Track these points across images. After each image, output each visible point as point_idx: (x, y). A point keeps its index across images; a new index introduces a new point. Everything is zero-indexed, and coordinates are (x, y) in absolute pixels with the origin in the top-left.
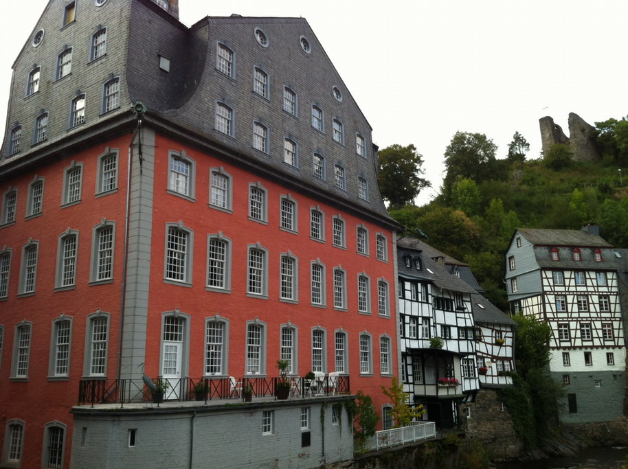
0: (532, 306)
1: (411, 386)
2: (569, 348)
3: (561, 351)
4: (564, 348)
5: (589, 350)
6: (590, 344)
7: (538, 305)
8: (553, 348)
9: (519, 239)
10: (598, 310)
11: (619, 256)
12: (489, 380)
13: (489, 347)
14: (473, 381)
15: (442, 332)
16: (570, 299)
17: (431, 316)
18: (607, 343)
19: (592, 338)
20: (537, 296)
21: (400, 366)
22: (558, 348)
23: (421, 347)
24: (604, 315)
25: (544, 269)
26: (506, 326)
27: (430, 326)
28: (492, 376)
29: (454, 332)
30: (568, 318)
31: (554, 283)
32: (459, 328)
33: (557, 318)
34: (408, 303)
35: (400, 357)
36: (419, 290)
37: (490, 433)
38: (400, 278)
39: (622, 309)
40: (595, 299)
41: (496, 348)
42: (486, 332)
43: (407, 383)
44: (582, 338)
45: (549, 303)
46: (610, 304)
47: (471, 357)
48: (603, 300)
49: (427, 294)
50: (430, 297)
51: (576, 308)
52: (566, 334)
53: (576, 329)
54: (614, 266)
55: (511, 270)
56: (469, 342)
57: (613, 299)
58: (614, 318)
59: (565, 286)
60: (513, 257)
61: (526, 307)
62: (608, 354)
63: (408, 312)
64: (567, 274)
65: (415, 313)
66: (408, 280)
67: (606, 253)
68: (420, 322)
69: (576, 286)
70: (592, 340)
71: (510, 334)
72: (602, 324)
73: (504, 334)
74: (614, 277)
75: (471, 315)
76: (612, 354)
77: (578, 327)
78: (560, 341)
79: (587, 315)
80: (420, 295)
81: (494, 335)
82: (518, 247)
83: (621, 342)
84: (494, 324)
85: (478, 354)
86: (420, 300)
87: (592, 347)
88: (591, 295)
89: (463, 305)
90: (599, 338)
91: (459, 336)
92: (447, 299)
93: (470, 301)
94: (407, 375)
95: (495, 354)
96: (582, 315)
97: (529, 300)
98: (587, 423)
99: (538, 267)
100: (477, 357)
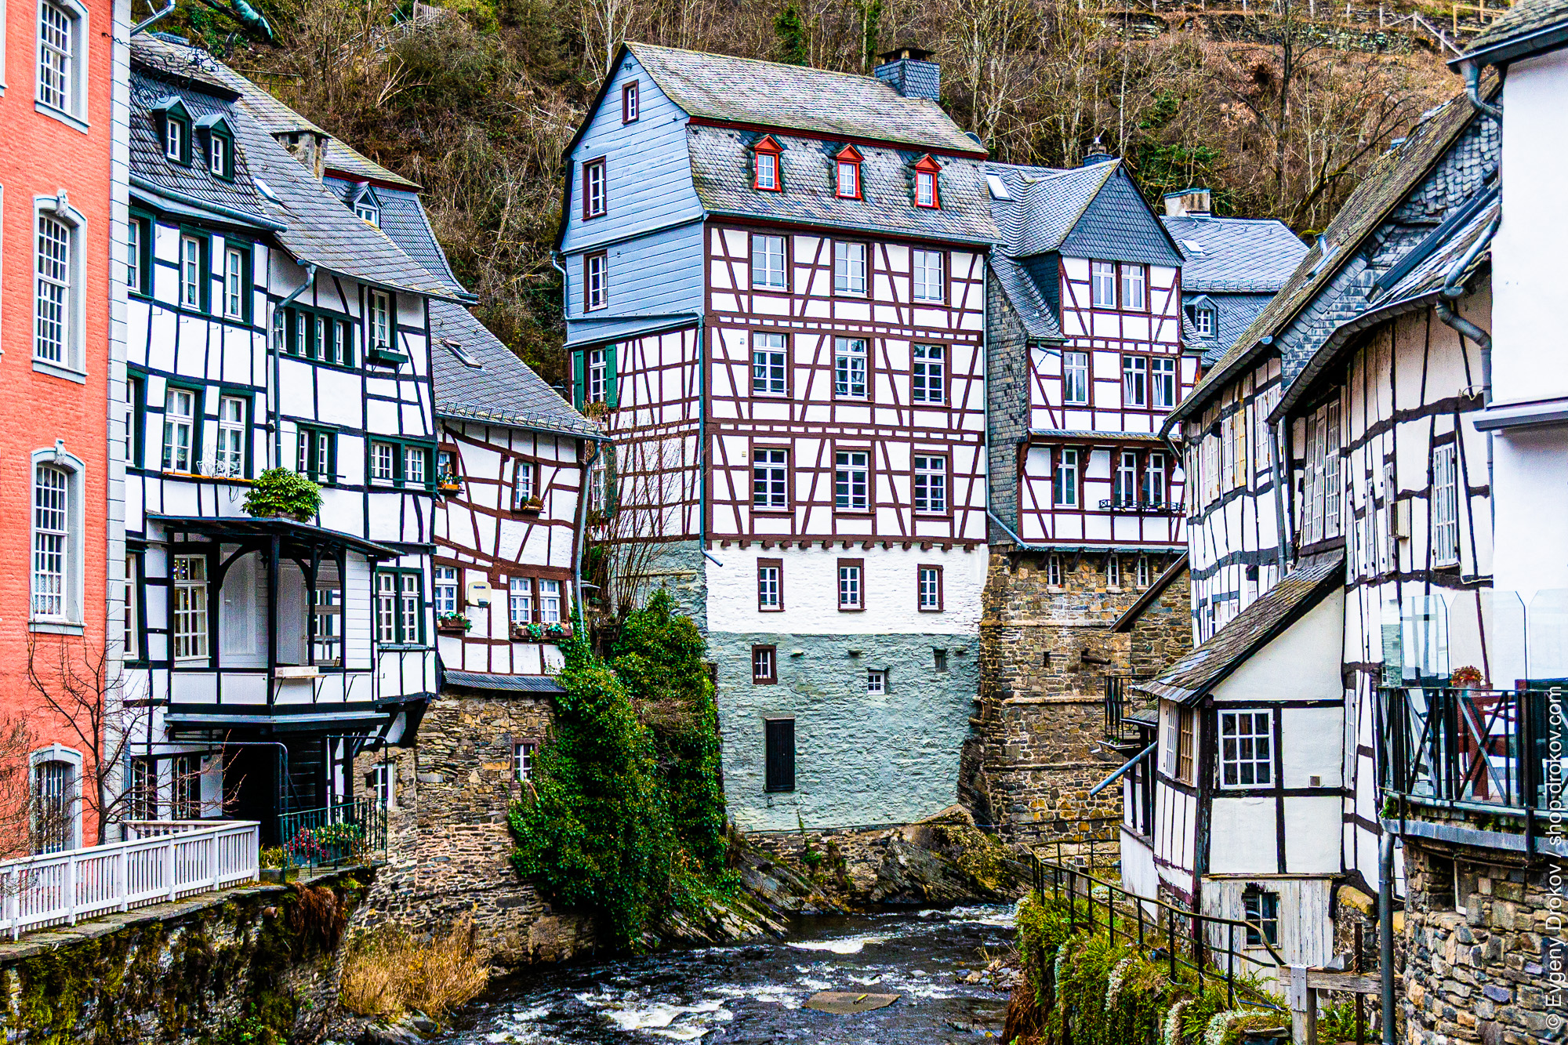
0: (661, 368)
1: (160, 675)
2: (784, 542)
3: (755, 551)
4: (766, 542)
5: (856, 552)
6: (863, 527)
7: (682, 365)
8: (726, 540)
9: (631, 88)
10: (904, 400)
11: (1000, 191)
12: (476, 659)
13: (486, 523)
14: (413, 660)
15: (300, 454)
16: (805, 347)
17: (259, 382)
18: (925, 529)
19: (874, 505)
20: (681, 329)
21: (117, 591)
22: (744, 541)
23: (209, 512)
24: (922, 419)
25: (719, 221)
26: (556, 439)
27: (251, 425)
28: (489, 642)
29: (350, 456)
30: (791, 422)
31: (751, 282)
32: (371, 440)
33: (751, 421)
34: (165, 321)
35: (118, 550)
36: (217, 268)
37: (468, 868)
38: (134, 202)
39: (989, 400)
40: (899, 354)
41: (513, 530)
42: (478, 461)
43: (144, 662)
44: (833, 504)
45: (728, 362)
46: (950, 376)
47: (410, 561)
48: (927, 360)
49: (248, 287)
50: (259, 299)
51: (822, 388)
52: (778, 488)
53: (817, 470)
54: (983, 228)
55: (587, 218)
56: (409, 499)
57: (961, 357)
58: (962, 432)
59: (789, 294)
60: (602, 160)
61: (635, 373)
62: (922, 570)
63: (161, 360)
64: (805, 248)
65: (190, 367)
66: (171, 220)
67: (955, 173)
68: (211, 406)
69: (833, 299)
70: (872, 516)
71: (571, 477)
72: (913, 451)
73: (546, 473)
74: (977, 274)
75: (424, 387)
76: (940, 569)
77: (826, 462)
78: (754, 514)
79: (862, 415)
80: (216, 287)
81: (508, 477)
82: (626, 123)
83: (976, 527)
84: (512, 432)
85: (443, 551)
86: (216, 310)
87: (867, 542)
88: (883, 338)
89: (394, 345)
90: (897, 506)
91: (368, 473)
92: (330, 317)
93: (426, 332)
94: (144, 631)
95: (508, 553)
96: (844, 414)
97: (650, 344)
98: (828, 832)
99: (696, 212)
100: (436, 561)
